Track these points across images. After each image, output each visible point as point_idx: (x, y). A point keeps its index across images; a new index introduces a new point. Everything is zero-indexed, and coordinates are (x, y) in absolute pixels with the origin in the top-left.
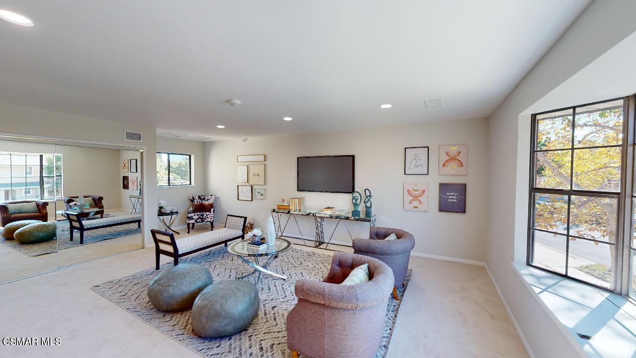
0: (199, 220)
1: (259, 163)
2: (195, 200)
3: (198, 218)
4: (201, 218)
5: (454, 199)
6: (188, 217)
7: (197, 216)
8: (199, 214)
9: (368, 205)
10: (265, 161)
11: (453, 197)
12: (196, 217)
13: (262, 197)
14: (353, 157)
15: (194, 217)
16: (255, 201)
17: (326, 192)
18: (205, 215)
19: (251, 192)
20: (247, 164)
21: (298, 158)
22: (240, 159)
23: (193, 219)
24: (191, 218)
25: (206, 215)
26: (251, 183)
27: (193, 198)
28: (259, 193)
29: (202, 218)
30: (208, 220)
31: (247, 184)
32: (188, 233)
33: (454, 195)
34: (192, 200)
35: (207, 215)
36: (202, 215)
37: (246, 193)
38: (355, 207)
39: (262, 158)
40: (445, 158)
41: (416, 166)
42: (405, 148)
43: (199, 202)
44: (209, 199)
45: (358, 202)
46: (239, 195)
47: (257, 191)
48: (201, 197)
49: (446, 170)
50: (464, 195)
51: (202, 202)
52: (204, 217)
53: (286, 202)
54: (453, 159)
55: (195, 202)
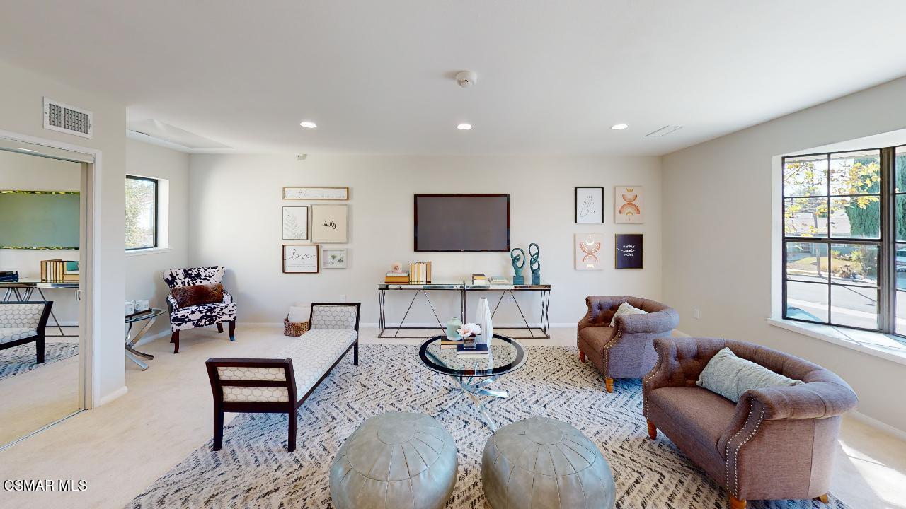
0: (203, 321)
1: (334, 202)
2: (178, 281)
3: (202, 318)
4: (207, 317)
5: (630, 253)
6: (176, 319)
7: (197, 313)
8: (201, 308)
9: (535, 267)
10: (348, 199)
11: (630, 250)
12: (198, 315)
13: (339, 265)
14: (508, 196)
15: (192, 317)
16: (323, 272)
17: (465, 251)
18: (217, 310)
19: (316, 257)
20: (308, 204)
21: (416, 196)
22: (291, 194)
23: (189, 320)
24: (184, 319)
25: (219, 309)
26: (316, 240)
27: (172, 275)
28: (334, 257)
29: (211, 317)
30: (224, 318)
31: (308, 242)
32: (176, 351)
33: (629, 248)
34: (171, 281)
35: (222, 309)
36: (211, 310)
37: (303, 258)
38: (517, 269)
39: (343, 193)
40: (621, 202)
41: (590, 210)
42: (576, 188)
43: (186, 283)
44: (210, 277)
45: (519, 264)
46: (288, 263)
47: (330, 254)
48: (190, 272)
49: (622, 218)
50: (642, 248)
51: (195, 282)
52: (216, 314)
53: (400, 270)
54: (630, 203)
55: (177, 284)
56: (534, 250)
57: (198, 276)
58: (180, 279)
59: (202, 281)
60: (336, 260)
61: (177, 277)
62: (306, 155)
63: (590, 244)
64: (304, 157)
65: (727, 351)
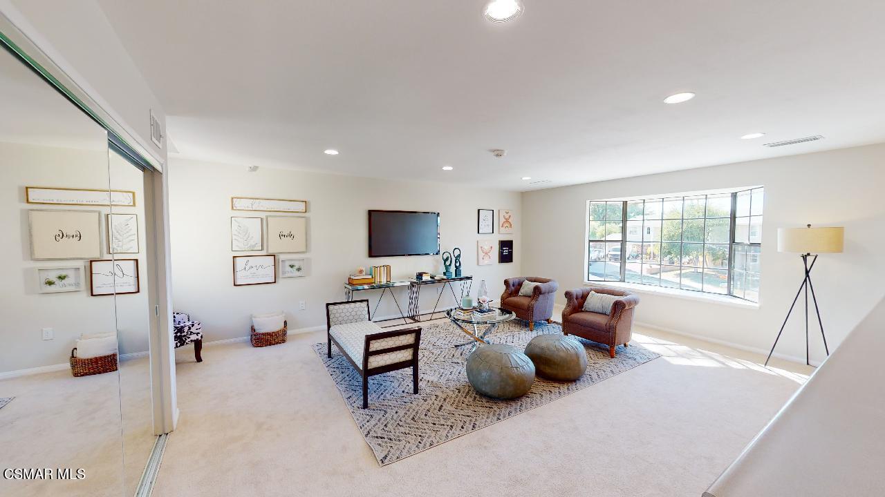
1: (292, 214)
4: (178, 338)
5: (506, 252)
9: (458, 265)
10: (306, 211)
14: (438, 213)
18: (186, 329)
19: (272, 267)
20: (263, 215)
21: (370, 212)
22: (241, 204)
26: (271, 251)
29: (181, 337)
30: (193, 338)
31: (262, 253)
33: (506, 250)
35: (189, 328)
36: (180, 330)
37: (257, 269)
38: (447, 268)
39: (302, 207)
40: (502, 220)
41: (486, 226)
42: (479, 210)
45: (448, 263)
46: (238, 275)
47: (288, 264)
49: (503, 230)
50: (512, 249)
52: (185, 334)
53: (364, 273)
54: (507, 221)
56: (457, 253)
60: (295, 268)
62: (257, 167)
63: (486, 248)
64: (255, 169)
65: (593, 292)
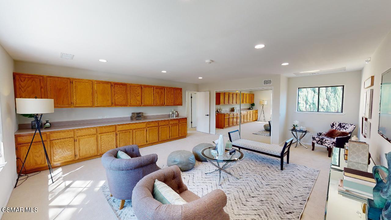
10: (371, 85)
20: (367, 90)
22: (365, 85)
27: (333, 124)
32: (313, 150)
34: (332, 126)
43: (337, 129)
44: (347, 128)
48: (342, 124)
51: (341, 129)
55: (334, 128)
57: (344, 127)
58: (336, 126)
59: (344, 129)
61: (335, 125)
